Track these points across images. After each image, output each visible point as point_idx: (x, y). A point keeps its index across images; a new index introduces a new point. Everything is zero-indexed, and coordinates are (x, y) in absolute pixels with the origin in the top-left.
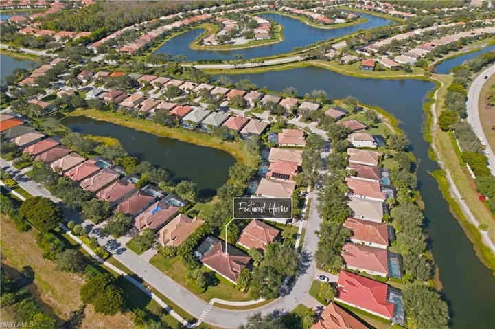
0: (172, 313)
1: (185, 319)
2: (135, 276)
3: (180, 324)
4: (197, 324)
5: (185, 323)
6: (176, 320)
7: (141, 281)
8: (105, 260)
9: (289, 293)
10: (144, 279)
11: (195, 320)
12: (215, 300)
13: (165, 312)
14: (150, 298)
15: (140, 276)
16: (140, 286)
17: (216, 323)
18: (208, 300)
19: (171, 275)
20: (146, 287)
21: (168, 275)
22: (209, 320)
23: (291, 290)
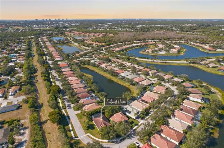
0: (72, 132)
1: (74, 135)
2: (69, 117)
3: (72, 136)
4: (77, 139)
5: (74, 137)
6: (71, 134)
7: (69, 119)
8: (63, 109)
9: (118, 143)
10: (71, 119)
11: (77, 137)
12: (89, 134)
13: (70, 131)
14: (68, 125)
15: (70, 117)
16: (68, 120)
17: (84, 141)
18: (86, 133)
19: (80, 121)
20: (69, 121)
21: (79, 120)
22: (82, 139)
23: (120, 142)
